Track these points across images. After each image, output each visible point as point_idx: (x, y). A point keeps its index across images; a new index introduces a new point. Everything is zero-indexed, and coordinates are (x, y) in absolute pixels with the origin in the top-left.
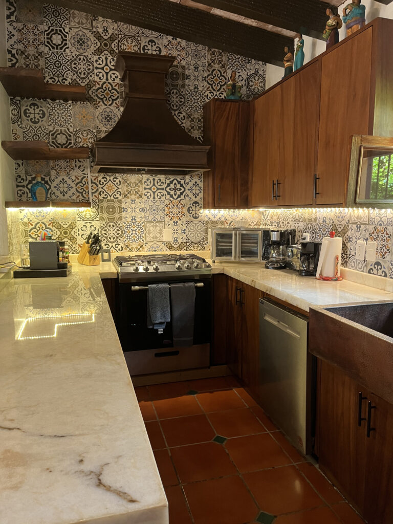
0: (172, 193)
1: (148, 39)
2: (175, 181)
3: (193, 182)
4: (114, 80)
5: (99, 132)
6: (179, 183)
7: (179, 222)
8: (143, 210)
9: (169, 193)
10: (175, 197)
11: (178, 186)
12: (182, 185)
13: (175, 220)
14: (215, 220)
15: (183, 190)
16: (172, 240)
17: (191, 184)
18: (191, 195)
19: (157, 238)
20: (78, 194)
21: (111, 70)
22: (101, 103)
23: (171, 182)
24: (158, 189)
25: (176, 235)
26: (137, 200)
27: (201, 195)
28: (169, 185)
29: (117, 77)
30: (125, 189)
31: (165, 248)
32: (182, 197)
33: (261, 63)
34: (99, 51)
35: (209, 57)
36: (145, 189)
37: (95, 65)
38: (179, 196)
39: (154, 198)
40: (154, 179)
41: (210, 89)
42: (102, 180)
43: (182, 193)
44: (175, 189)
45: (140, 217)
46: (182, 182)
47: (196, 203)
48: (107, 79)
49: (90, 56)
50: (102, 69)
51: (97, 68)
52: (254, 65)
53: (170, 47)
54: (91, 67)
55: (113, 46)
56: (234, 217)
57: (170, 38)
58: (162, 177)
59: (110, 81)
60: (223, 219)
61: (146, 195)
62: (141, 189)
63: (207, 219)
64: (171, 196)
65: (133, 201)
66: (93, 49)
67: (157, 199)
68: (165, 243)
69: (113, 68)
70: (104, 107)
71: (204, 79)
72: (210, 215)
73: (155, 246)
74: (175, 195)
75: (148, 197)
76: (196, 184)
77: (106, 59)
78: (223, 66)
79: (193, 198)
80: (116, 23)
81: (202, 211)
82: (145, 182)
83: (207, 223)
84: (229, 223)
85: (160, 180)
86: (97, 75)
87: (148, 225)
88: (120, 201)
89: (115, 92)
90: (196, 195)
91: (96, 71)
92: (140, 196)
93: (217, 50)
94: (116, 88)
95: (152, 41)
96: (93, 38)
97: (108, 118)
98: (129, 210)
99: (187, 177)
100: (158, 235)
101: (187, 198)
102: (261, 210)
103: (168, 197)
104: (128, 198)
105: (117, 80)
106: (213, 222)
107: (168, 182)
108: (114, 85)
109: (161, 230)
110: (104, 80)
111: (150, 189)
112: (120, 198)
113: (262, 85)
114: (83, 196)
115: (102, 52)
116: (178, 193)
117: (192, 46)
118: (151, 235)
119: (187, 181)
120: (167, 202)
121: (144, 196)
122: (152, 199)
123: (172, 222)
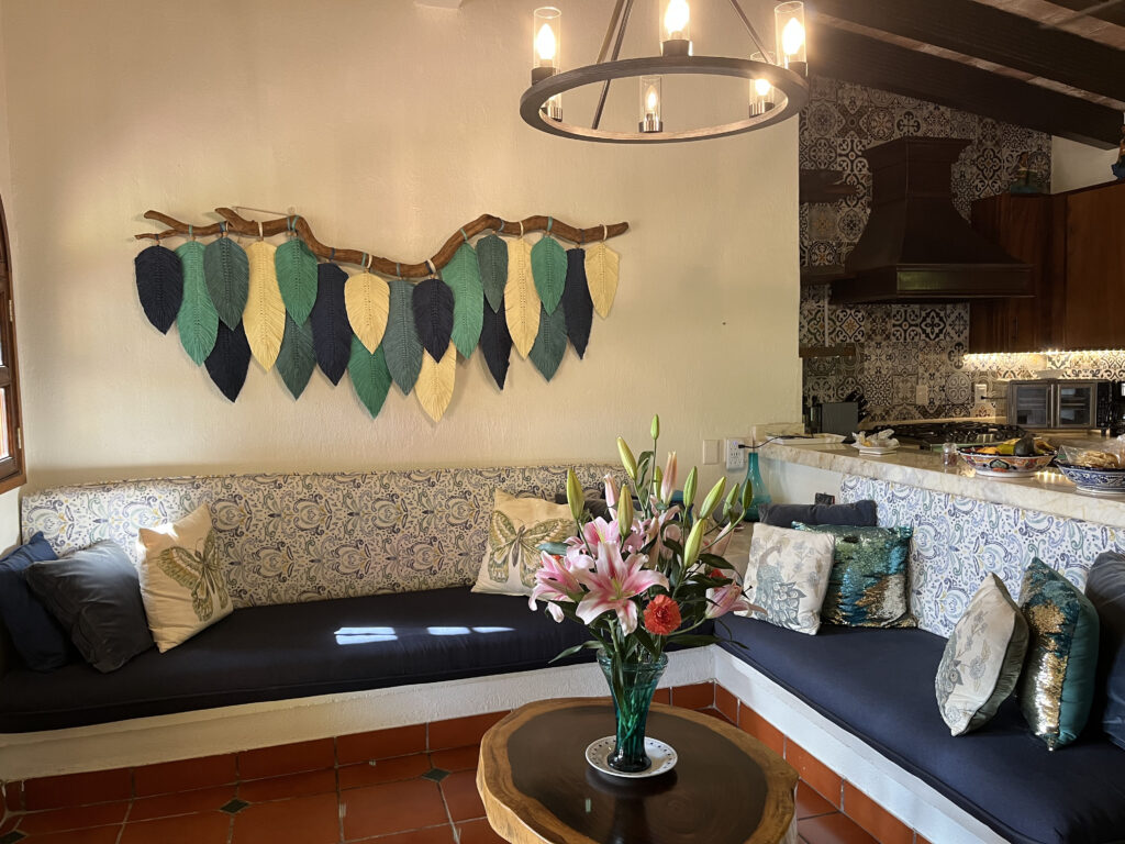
0: (928, 330)
1: (904, 112)
2: (933, 314)
3: (956, 314)
4: (860, 170)
5: (840, 245)
6: (938, 315)
7: (937, 374)
8: (890, 357)
9: (924, 331)
10: (932, 337)
11: (937, 320)
12: (941, 319)
13: (932, 371)
14: (984, 370)
15: (942, 325)
16: (926, 402)
17: (953, 317)
18: (952, 333)
19: (907, 398)
20: (810, 336)
21: (857, 156)
22: (844, 204)
23: (928, 315)
24: (911, 325)
25: (932, 395)
26: (884, 343)
27: (966, 333)
28: (924, 319)
29: (864, 166)
30: (869, 326)
31: (917, 415)
32: (942, 336)
33: (1045, 136)
34: (843, 132)
35: (980, 131)
36: (894, 326)
37: (839, 151)
38: (937, 336)
39: (905, 339)
40: (906, 311)
41: (981, 176)
42: (841, 315)
43: (941, 331)
44: (933, 325)
45: (886, 366)
46: (942, 314)
47: (959, 344)
48: (852, 170)
49: (832, 140)
50: (847, 155)
51: (841, 155)
52: (1036, 140)
53: (930, 120)
54: (833, 155)
55: (861, 123)
56: (1009, 365)
57: (931, 107)
58: (916, 307)
59: (856, 172)
60: (994, 369)
61: (894, 335)
62: (889, 326)
63: (973, 369)
64: (927, 336)
65: (879, 344)
66: (836, 129)
67: (908, 340)
68: (918, 407)
69: (860, 153)
70: (848, 209)
71: (973, 162)
72: (977, 364)
73: (905, 411)
74: (932, 333)
75: (897, 339)
76: (959, 317)
77: (852, 142)
78: (997, 144)
79: (955, 337)
80: (866, 90)
81: (966, 357)
82: (895, 316)
83: (973, 374)
84: (1003, 373)
85: (914, 312)
86: (841, 165)
87: (896, 380)
88: (862, 345)
89: (861, 187)
90: (959, 333)
91: (839, 159)
92: (888, 337)
93: (989, 120)
94: (863, 181)
95: (909, 113)
96: (837, 114)
97: (851, 225)
98: (873, 358)
99: (948, 306)
100: (909, 395)
101: (947, 337)
102: (1049, 353)
103: (923, 336)
104: (872, 340)
105: (865, 171)
106: (982, 373)
107: (924, 314)
108: (860, 177)
109: (912, 387)
110: (849, 172)
111: (900, 325)
112: (862, 340)
113: (1046, 167)
114: (816, 339)
115: (847, 132)
116: (937, 330)
117: (958, 116)
118: (901, 395)
119: (948, 312)
120: (921, 344)
121: (892, 337)
122: (902, 340)
123: (927, 375)
